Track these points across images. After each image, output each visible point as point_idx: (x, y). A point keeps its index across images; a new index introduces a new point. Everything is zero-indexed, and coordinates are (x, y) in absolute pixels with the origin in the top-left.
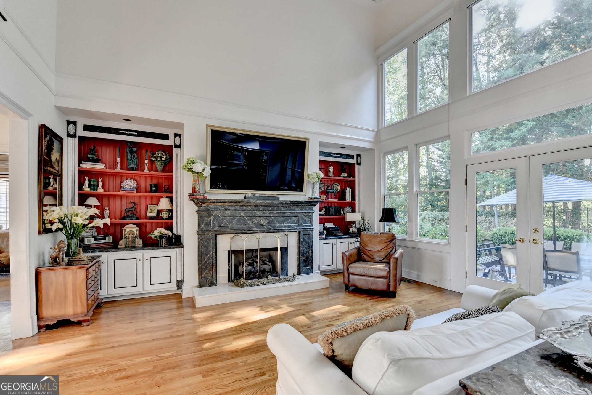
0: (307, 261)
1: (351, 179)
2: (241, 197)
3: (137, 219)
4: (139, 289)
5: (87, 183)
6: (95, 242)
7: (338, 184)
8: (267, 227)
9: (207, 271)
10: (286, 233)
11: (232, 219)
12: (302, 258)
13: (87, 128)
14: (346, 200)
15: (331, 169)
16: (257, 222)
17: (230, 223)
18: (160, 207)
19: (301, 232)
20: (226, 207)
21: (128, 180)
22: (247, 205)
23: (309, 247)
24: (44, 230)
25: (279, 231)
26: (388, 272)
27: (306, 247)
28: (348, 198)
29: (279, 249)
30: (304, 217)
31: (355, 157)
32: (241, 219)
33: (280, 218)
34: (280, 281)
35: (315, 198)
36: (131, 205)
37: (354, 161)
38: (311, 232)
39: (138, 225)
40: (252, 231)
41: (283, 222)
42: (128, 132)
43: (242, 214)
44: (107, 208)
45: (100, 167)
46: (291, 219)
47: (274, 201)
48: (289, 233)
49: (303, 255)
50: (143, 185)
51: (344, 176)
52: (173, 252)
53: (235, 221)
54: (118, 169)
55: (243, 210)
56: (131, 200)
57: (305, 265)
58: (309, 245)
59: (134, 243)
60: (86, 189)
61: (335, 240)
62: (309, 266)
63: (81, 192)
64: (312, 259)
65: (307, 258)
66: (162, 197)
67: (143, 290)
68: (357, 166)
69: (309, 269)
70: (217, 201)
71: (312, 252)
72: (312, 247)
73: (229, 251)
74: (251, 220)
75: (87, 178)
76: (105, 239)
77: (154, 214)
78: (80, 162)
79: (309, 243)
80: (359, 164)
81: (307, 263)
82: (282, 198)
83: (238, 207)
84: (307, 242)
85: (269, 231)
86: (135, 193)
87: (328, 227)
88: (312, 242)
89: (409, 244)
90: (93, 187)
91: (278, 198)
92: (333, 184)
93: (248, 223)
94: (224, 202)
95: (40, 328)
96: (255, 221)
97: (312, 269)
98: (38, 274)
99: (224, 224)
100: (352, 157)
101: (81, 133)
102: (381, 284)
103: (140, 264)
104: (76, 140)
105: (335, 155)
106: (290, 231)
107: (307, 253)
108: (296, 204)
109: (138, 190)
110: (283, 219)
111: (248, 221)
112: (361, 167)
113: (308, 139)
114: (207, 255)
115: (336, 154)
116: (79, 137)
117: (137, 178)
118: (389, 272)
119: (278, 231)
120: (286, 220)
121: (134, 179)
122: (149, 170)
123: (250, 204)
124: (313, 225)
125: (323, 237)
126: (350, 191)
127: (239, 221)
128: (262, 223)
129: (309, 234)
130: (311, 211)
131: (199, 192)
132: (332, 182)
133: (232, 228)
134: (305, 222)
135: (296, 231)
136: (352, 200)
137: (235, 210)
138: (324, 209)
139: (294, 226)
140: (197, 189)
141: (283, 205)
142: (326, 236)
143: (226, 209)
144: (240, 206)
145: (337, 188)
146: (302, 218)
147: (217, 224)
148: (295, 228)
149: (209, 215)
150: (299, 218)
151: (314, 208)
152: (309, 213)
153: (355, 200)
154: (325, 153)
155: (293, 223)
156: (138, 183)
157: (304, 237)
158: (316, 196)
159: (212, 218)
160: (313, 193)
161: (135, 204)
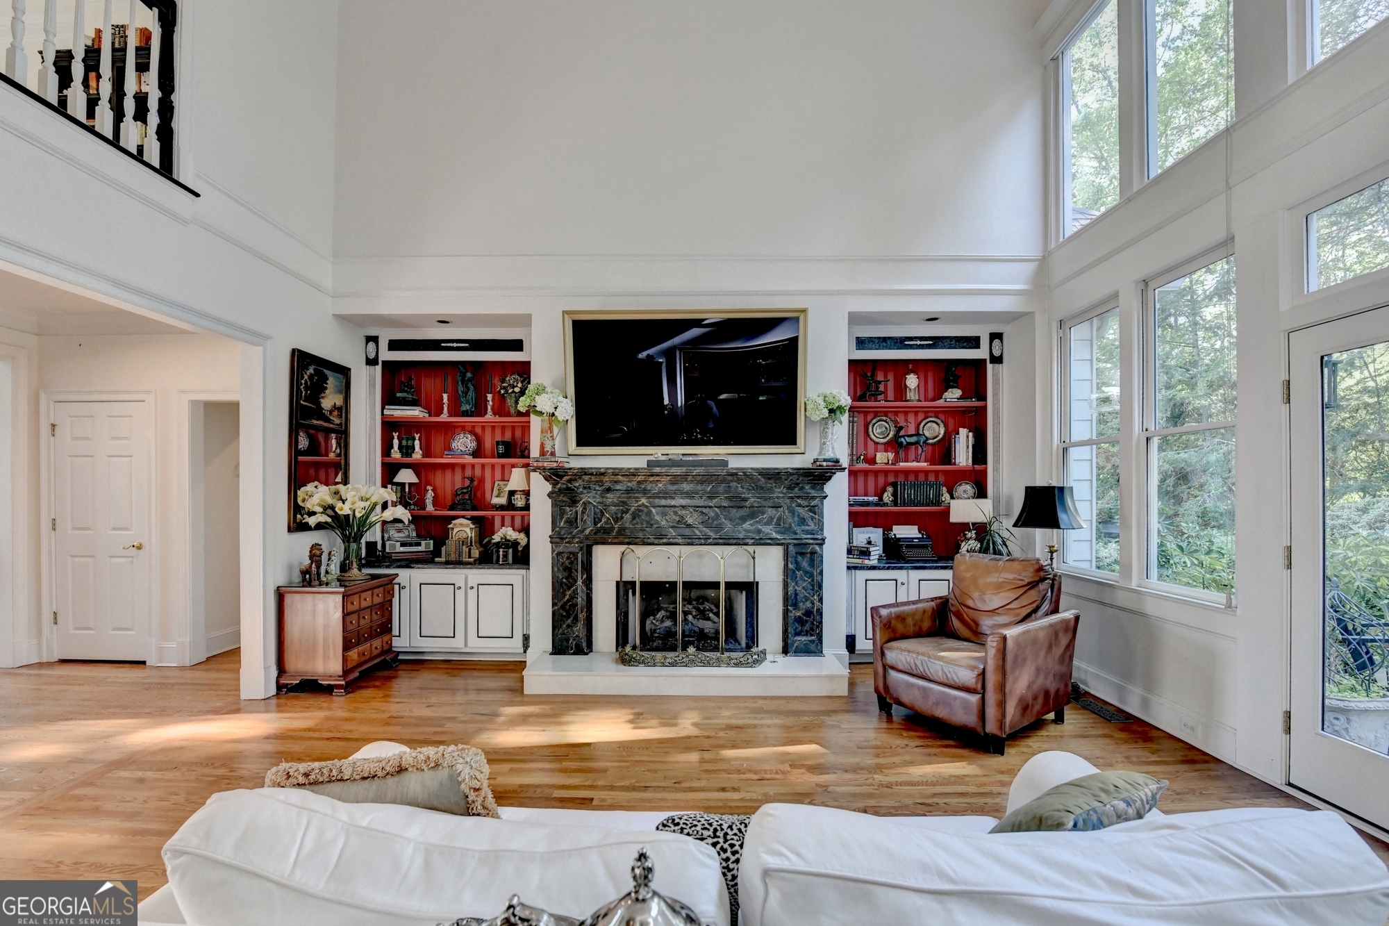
0: (807, 621)
1: (973, 403)
2: (641, 463)
3: (474, 509)
4: (457, 644)
5: (396, 442)
6: (402, 549)
7: (939, 421)
8: (701, 532)
9: (569, 621)
10: (751, 549)
11: (623, 512)
12: (791, 612)
13: (395, 345)
14: (955, 464)
15: (912, 381)
16: (677, 518)
17: (616, 520)
18: (512, 486)
19: (791, 547)
20: (607, 485)
21: (462, 435)
22: (651, 479)
23: (813, 586)
24: (297, 526)
25: (731, 541)
26: (979, 675)
27: (804, 585)
28: (963, 456)
29: (722, 586)
30: (800, 510)
31: (985, 342)
32: (641, 511)
33: (734, 510)
34: (718, 663)
35: (825, 460)
36: (467, 483)
37: (981, 353)
38: (817, 548)
39: (473, 519)
40: (665, 541)
41: (743, 519)
42: (455, 345)
43: (644, 501)
44: (429, 488)
45: (415, 413)
46: (763, 513)
47: (712, 470)
48: (758, 549)
49: (795, 605)
50: (488, 443)
51: (953, 395)
52: (514, 575)
53: (628, 516)
54: (444, 417)
55: (645, 492)
56: (468, 473)
57: (802, 631)
58: (813, 581)
59: (460, 554)
60: (396, 454)
61: (904, 572)
62: (812, 635)
63: (387, 460)
64: (822, 618)
65: (808, 613)
66: (513, 466)
67: (466, 645)
68: (990, 367)
69: (812, 642)
70: (584, 472)
71: (821, 600)
72: (820, 587)
73: (618, 583)
74: (664, 514)
75: (396, 435)
76: (419, 544)
77: (503, 500)
78: (383, 408)
79: (811, 576)
80: (997, 360)
81: (807, 627)
82: (735, 463)
83: (633, 484)
84: (806, 572)
85: (705, 541)
86: (469, 459)
87: (897, 536)
88: (821, 573)
89: (1122, 599)
90: (407, 450)
91: (725, 463)
92: (921, 422)
93: (657, 522)
94: (601, 473)
95: (279, 687)
96: (671, 518)
97: (821, 643)
98: (280, 596)
99: (606, 523)
100: (974, 342)
101: (386, 355)
102: (961, 709)
103: (460, 594)
104: (379, 368)
105: (919, 343)
106: (761, 542)
107: (806, 600)
108: (773, 476)
109: (477, 453)
110: (742, 512)
111: (657, 518)
112: (1004, 369)
113: (804, 311)
114: (569, 588)
115: (921, 339)
116: (383, 362)
117: (479, 430)
118: (983, 674)
119: (727, 541)
120: (752, 516)
121: (472, 432)
122: (495, 414)
123: (657, 478)
124: (822, 530)
125: (867, 562)
126: (968, 437)
127: (635, 516)
128: (690, 521)
129: (813, 553)
130: (814, 493)
131: (553, 454)
132: (921, 416)
133: (622, 531)
134: (803, 521)
135: (775, 542)
136: (974, 462)
137: (629, 491)
138: (890, 489)
139: (770, 531)
140: (548, 448)
141: (739, 481)
142: (876, 561)
143: (609, 490)
144: (638, 482)
145: (934, 430)
146: (792, 512)
147: (589, 522)
148: (774, 535)
149: (574, 502)
150: (784, 512)
151: (829, 488)
152: (813, 498)
153: (985, 462)
154: (885, 339)
155: (768, 523)
156: (479, 440)
157: (799, 558)
158: (829, 454)
159: (580, 508)
160: (821, 449)
161: (472, 480)
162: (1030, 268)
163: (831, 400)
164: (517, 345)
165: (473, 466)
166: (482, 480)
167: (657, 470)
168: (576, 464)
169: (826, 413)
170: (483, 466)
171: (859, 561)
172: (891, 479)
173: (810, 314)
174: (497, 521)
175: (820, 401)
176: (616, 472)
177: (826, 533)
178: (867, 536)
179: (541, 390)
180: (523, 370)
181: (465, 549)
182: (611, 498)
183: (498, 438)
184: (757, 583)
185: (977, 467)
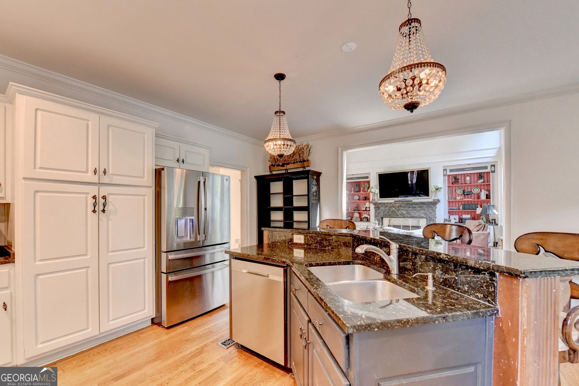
1: (486, 183)
2: (393, 201)
3: (359, 211)
7: (478, 188)
8: (406, 215)
10: (418, 219)
11: (389, 211)
14: (481, 199)
15: (468, 178)
16: (401, 212)
17: (388, 213)
18: (366, 206)
19: (428, 219)
20: (386, 206)
21: (356, 196)
22: (395, 204)
25: (414, 217)
28: (483, 197)
29: (411, 227)
30: (430, 210)
33: (414, 211)
36: (357, 205)
37: (489, 170)
39: (358, 213)
40: (398, 217)
41: (416, 213)
42: (355, 178)
43: (394, 209)
46: (421, 211)
47: (408, 202)
50: (361, 197)
51: (480, 181)
54: (352, 193)
55: (394, 207)
66: (366, 202)
68: (491, 174)
70: (381, 203)
76: (348, 218)
77: (364, 209)
80: (493, 172)
82: (414, 201)
83: (391, 205)
85: (408, 217)
86: (358, 201)
87: (463, 217)
91: (412, 201)
93: (397, 213)
94: (384, 203)
96: (400, 212)
99: (386, 213)
100: (486, 168)
105: (468, 169)
106: (421, 218)
108: (423, 203)
109: (359, 200)
110: (416, 211)
111: (397, 212)
112: (495, 174)
115: (470, 168)
117: (359, 195)
119: (412, 217)
120: (418, 212)
121: (358, 195)
122: (363, 191)
124: (436, 215)
125: (450, 223)
126: (484, 192)
127: (392, 212)
128: (404, 213)
129: (433, 220)
130: (433, 207)
131: (375, 200)
132: (472, 187)
133: (389, 215)
134: (431, 213)
135: (423, 218)
136: (487, 198)
137: (390, 207)
138: (462, 206)
139: (422, 215)
140: (374, 199)
141: (415, 204)
142: (454, 223)
143: (386, 207)
144: (392, 205)
145: (476, 191)
146: (428, 211)
147: (382, 213)
148: (424, 216)
149: (379, 209)
150: (426, 211)
151: (437, 206)
152: (433, 208)
153: (490, 198)
154: (458, 169)
155: (423, 213)
156: (359, 197)
157: (430, 221)
158: (437, 198)
159: (380, 210)
160: (435, 198)
161: (358, 205)
162: (495, 150)
163: (436, 187)
164: (367, 177)
165: (358, 202)
166: (360, 205)
167: (396, 203)
168: (379, 202)
169: (434, 190)
170: (360, 202)
171: (449, 223)
172: (463, 203)
173: (431, 169)
174: (363, 213)
175: (433, 187)
176: (388, 203)
177: (437, 215)
178: (454, 217)
179: (372, 188)
180: (368, 182)
181: (357, 219)
182: (387, 208)
183: (363, 196)
184: (420, 226)
185: (488, 200)
